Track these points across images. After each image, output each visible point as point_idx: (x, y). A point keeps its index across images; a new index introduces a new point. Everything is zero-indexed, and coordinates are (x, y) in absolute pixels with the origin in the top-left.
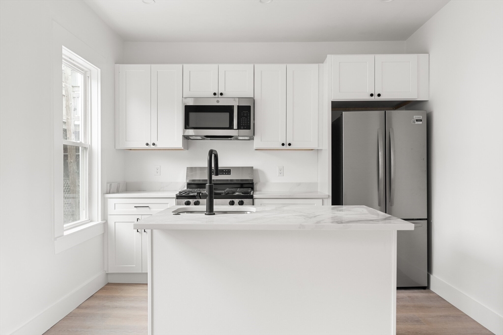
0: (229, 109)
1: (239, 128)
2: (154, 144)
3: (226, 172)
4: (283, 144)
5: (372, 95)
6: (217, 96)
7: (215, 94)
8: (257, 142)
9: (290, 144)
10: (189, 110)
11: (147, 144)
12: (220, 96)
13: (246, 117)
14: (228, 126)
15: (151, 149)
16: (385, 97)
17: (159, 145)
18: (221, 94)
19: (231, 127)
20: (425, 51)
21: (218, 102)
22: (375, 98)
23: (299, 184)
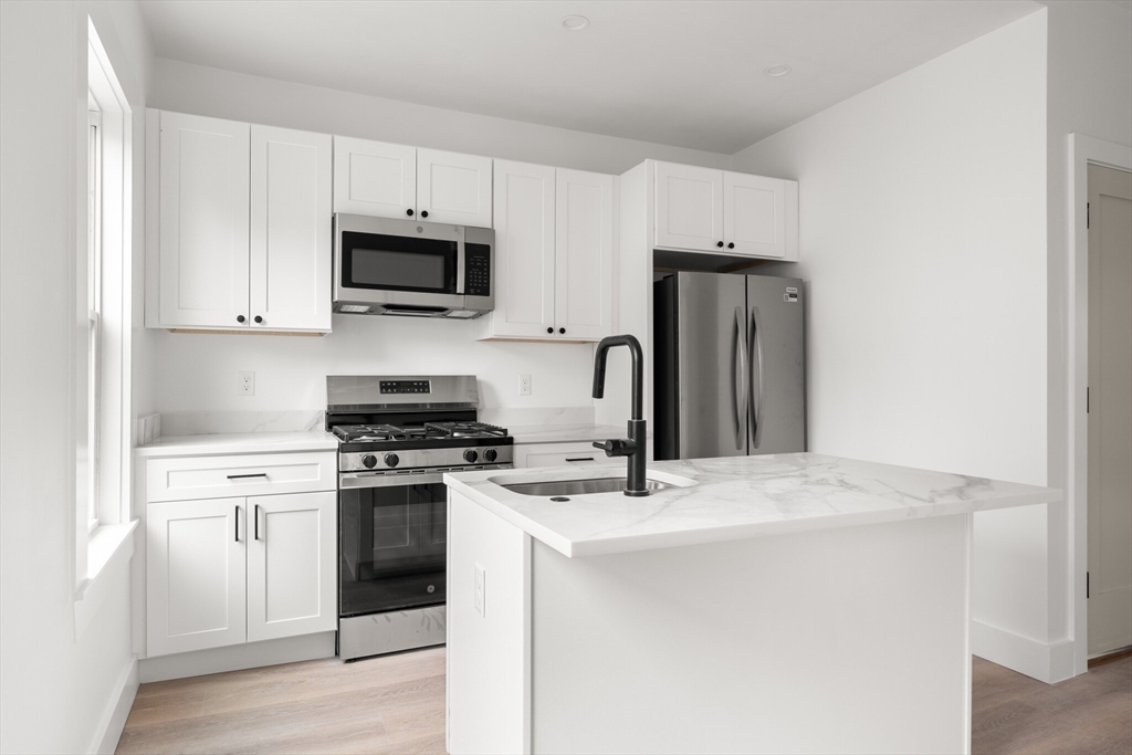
0: (444, 249)
1: (467, 292)
2: (259, 319)
3: (418, 387)
4: (550, 330)
5: (720, 244)
6: (413, 217)
7: (410, 212)
8: (495, 325)
9: (563, 331)
10: (352, 243)
11: (241, 319)
12: (420, 218)
13: (481, 268)
14: (440, 285)
15: (251, 330)
16: (742, 250)
17: (271, 322)
18: (425, 214)
19: (449, 287)
21: (420, 230)
22: (724, 251)
23: (562, 411)
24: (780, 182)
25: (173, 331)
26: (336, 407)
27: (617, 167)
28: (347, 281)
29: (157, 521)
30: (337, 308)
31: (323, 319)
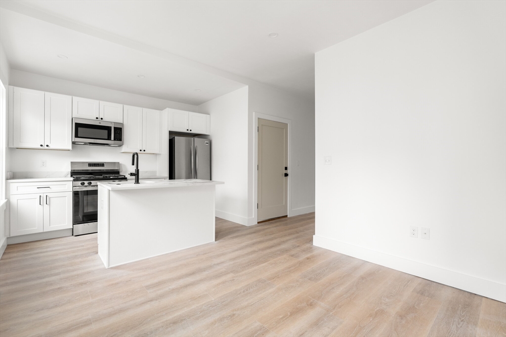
0: (108, 129)
1: (115, 140)
2: (47, 146)
3: (101, 165)
4: (141, 150)
5: (188, 130)
6: (98, 119)
7: (97, 118)
8: (124, 148)
9: (144, 151)
10: (78, 126)
11: (42, 146)
12: (100, 120)
13: (119, 134)
14: (107, 138)
15: (44, 149)
16: (193, 132)
17: (51, 147)
18: (102, 119)
19: (109, 138)
20: (207, 113)
21: (100, 123)
22: (189, 132)
23: (147, 172)
24: (205, 115)
25: (17, 148)
26: (74, 170)
27: (161, 108)
28: (77, 136)
29: (14, 200)
30: (74, 143)
31: (69, 146)
